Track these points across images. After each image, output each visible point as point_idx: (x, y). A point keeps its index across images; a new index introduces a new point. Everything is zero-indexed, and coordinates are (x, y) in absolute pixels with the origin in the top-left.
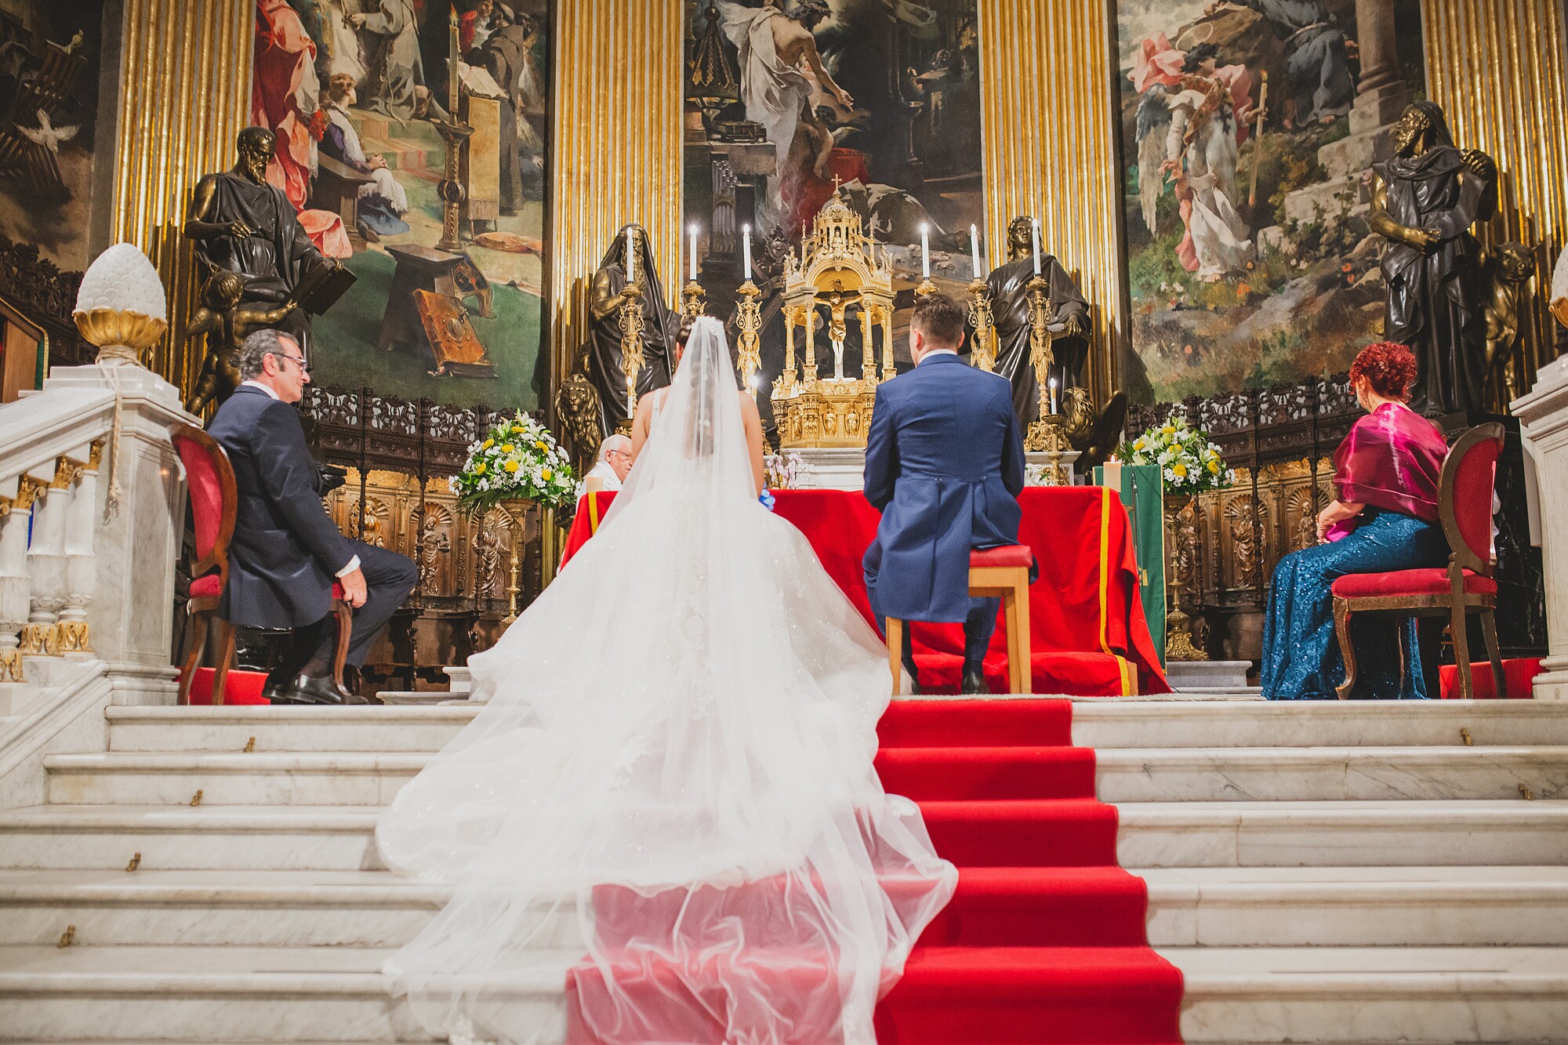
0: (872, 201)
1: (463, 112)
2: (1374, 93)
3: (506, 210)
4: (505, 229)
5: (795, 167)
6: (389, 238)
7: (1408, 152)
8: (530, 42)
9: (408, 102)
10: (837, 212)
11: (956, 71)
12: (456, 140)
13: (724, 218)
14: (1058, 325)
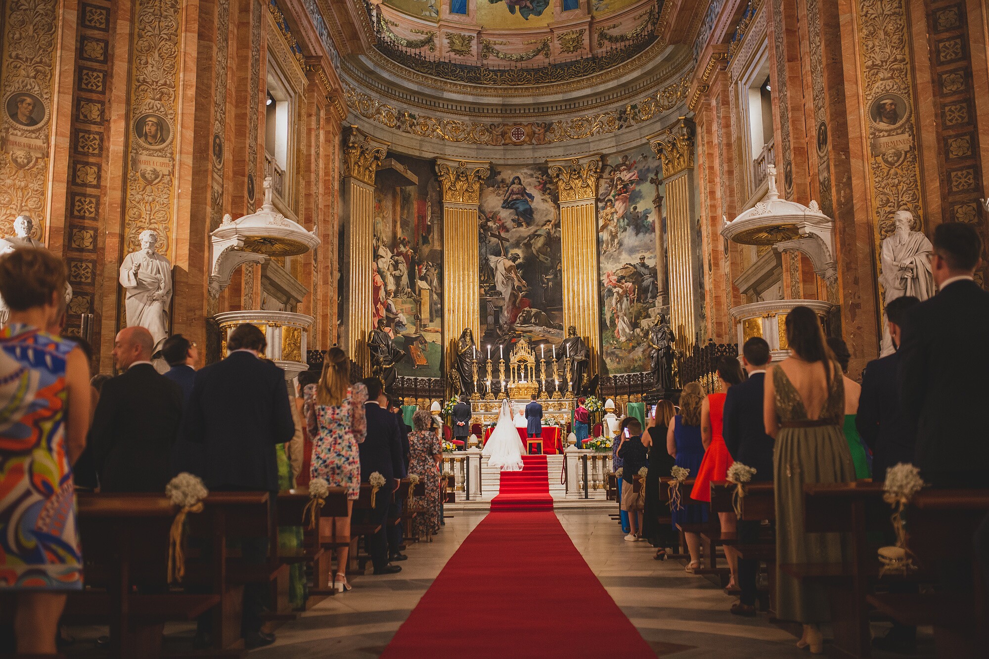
0: (532, 313)
1: (420, 295)
2: (661, 297)
3: (431, 321)
4: (431, 326)
5: (510, 304)
6: (403, 332)
7: (656, 325)
8: (436, 272)
9: (406, 294)
10: (522, 342)
11: (556, 276)
12: (418, 303)
13: (490, 319)
14: (580, 357)
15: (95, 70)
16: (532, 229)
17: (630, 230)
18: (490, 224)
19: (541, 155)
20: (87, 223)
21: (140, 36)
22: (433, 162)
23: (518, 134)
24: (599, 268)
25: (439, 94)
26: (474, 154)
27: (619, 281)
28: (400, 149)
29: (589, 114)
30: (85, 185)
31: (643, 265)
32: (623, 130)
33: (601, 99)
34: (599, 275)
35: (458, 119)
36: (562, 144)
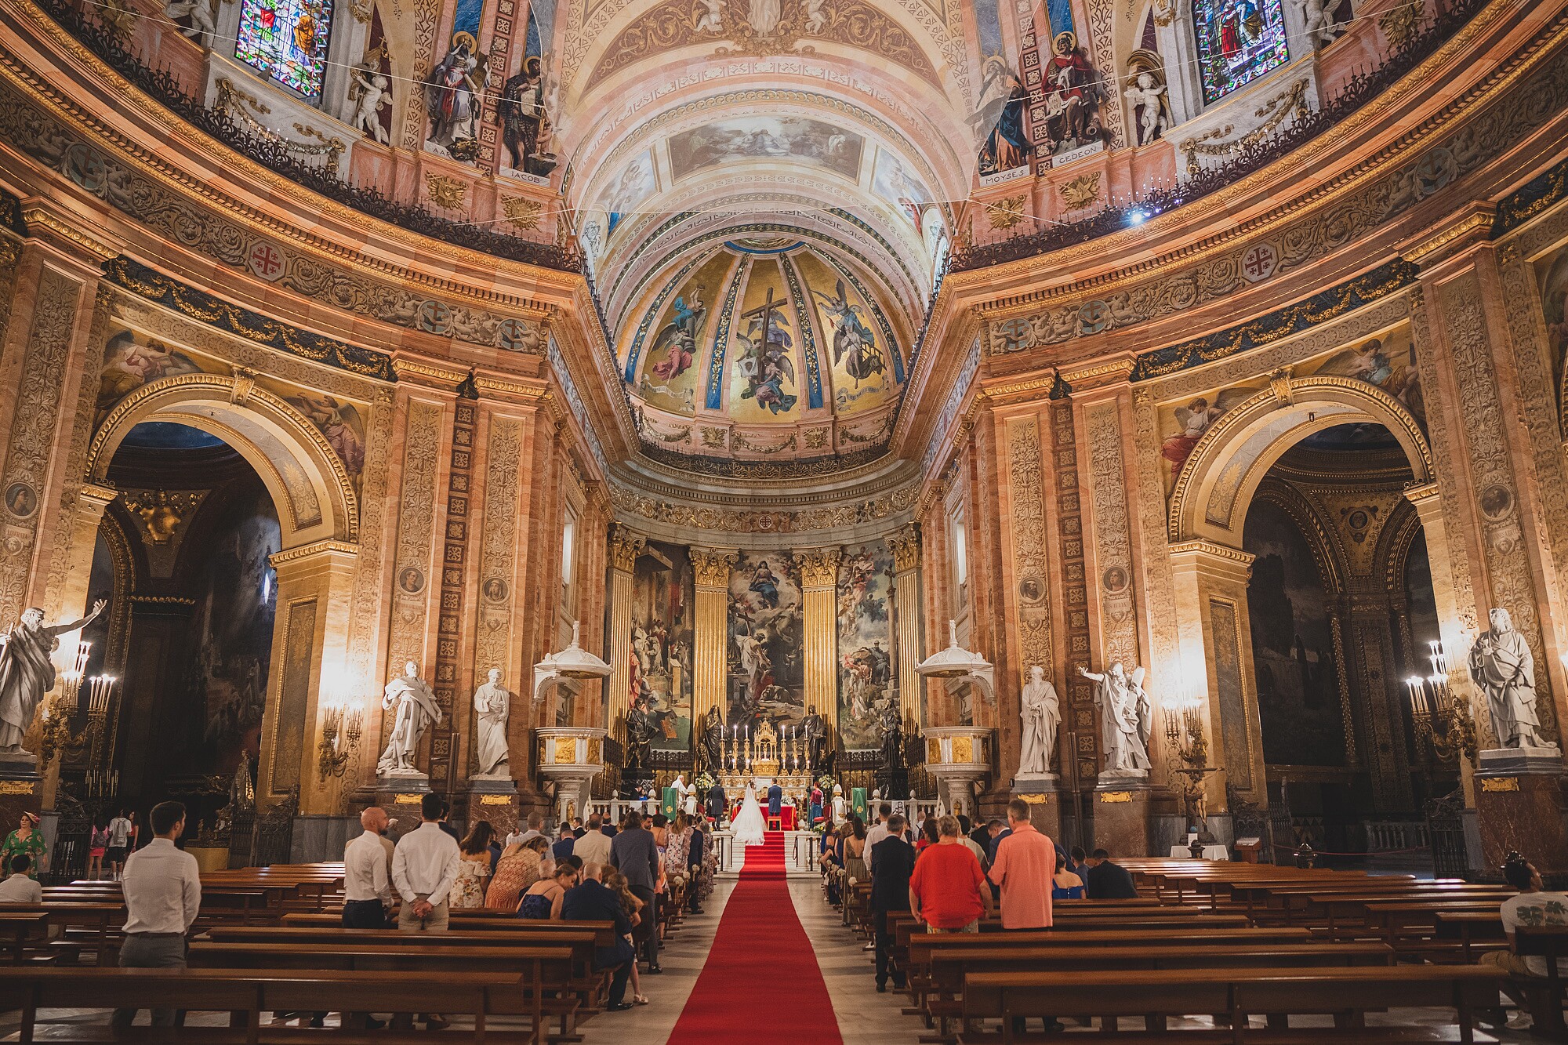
0: (776, 690)
1: (672, 672)
2: (892, 680)
3: (682, 697)
4: (681, 702)
5: (755, 681)
6: (656, 708)
7: (887, 707)
8: (687, 650)
10: (766, 724)
11: (798, 656)
12: (670, 680)
13: (736, 695)
14: (818, 734)
15: (456, 546)
16: (777, 611)
17: (866, 616)
18: (738, 605)
19: (787, 542)
20: (449, 661)
21: (489, 519)
22: (686, 548)
23: (765, 522)
24: (837, 650)
25: (693, 486)
26: (724, 540)
27: (855, 663)
28: (657, 538)
29: (831, 506)
30: (447, 632)
31: (877, 649)
32: (861, 524)
33: (843, 495)
34: (837, 656)
35: (710, 507)
36: (806, 533)
